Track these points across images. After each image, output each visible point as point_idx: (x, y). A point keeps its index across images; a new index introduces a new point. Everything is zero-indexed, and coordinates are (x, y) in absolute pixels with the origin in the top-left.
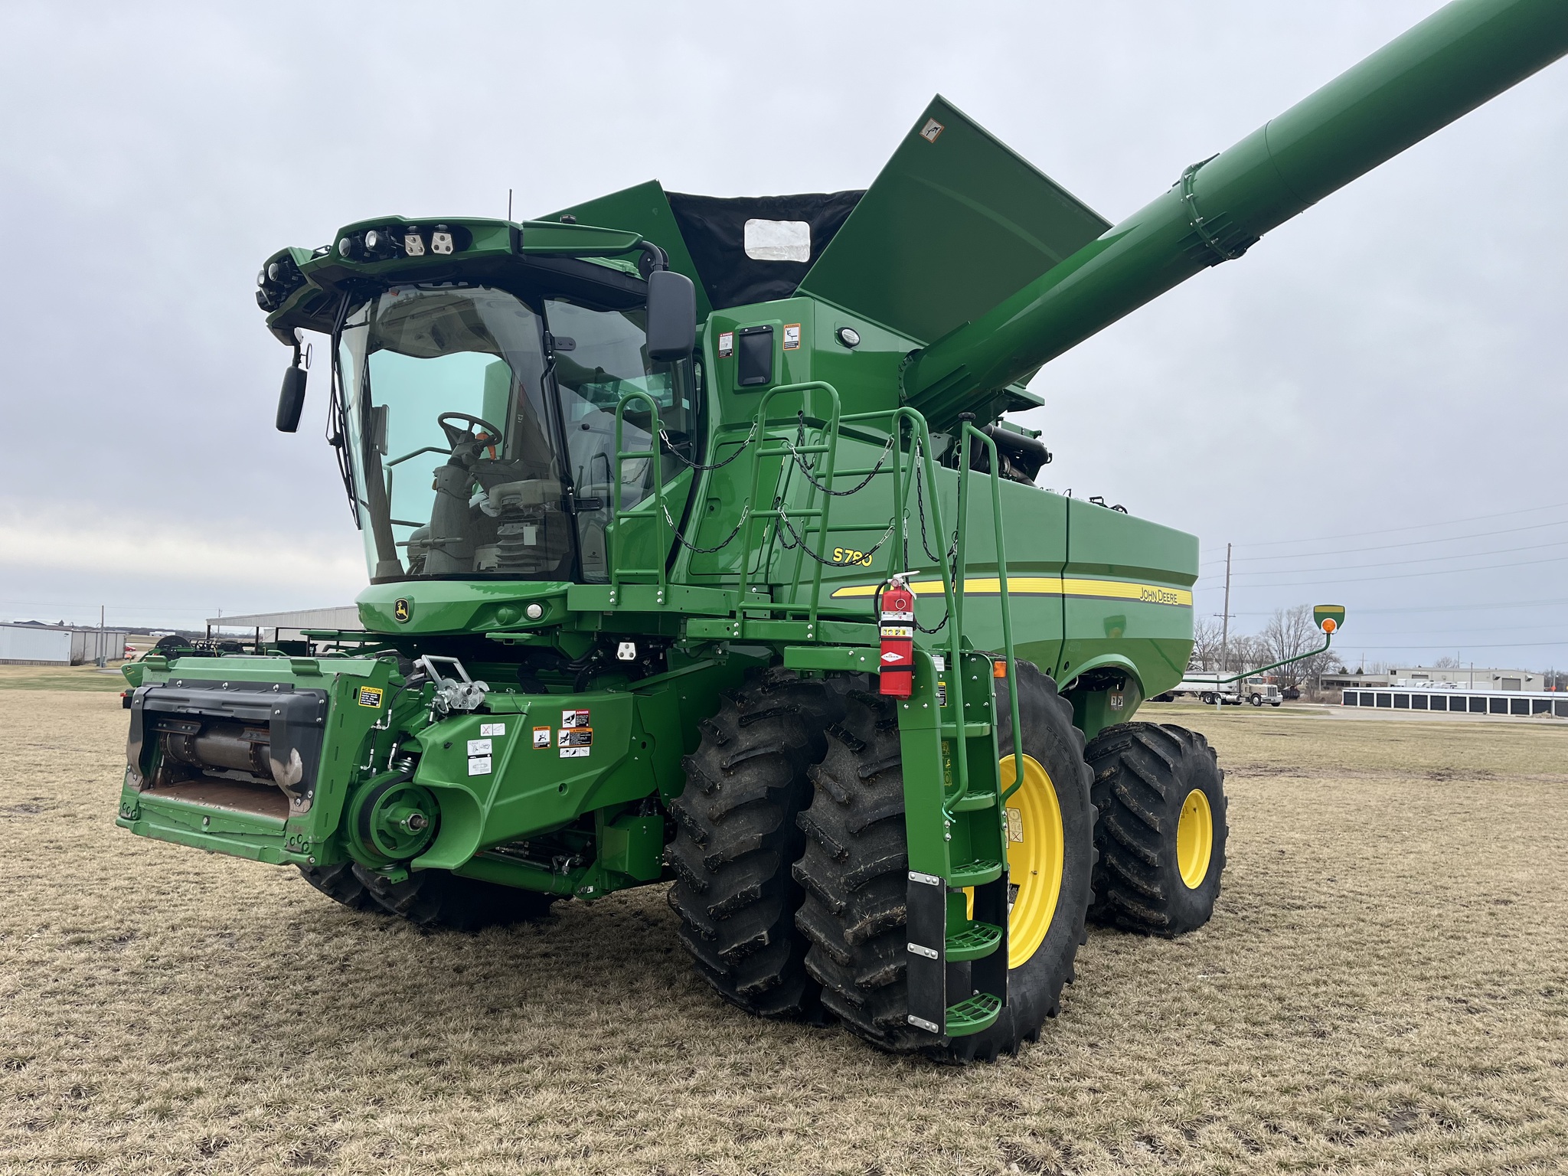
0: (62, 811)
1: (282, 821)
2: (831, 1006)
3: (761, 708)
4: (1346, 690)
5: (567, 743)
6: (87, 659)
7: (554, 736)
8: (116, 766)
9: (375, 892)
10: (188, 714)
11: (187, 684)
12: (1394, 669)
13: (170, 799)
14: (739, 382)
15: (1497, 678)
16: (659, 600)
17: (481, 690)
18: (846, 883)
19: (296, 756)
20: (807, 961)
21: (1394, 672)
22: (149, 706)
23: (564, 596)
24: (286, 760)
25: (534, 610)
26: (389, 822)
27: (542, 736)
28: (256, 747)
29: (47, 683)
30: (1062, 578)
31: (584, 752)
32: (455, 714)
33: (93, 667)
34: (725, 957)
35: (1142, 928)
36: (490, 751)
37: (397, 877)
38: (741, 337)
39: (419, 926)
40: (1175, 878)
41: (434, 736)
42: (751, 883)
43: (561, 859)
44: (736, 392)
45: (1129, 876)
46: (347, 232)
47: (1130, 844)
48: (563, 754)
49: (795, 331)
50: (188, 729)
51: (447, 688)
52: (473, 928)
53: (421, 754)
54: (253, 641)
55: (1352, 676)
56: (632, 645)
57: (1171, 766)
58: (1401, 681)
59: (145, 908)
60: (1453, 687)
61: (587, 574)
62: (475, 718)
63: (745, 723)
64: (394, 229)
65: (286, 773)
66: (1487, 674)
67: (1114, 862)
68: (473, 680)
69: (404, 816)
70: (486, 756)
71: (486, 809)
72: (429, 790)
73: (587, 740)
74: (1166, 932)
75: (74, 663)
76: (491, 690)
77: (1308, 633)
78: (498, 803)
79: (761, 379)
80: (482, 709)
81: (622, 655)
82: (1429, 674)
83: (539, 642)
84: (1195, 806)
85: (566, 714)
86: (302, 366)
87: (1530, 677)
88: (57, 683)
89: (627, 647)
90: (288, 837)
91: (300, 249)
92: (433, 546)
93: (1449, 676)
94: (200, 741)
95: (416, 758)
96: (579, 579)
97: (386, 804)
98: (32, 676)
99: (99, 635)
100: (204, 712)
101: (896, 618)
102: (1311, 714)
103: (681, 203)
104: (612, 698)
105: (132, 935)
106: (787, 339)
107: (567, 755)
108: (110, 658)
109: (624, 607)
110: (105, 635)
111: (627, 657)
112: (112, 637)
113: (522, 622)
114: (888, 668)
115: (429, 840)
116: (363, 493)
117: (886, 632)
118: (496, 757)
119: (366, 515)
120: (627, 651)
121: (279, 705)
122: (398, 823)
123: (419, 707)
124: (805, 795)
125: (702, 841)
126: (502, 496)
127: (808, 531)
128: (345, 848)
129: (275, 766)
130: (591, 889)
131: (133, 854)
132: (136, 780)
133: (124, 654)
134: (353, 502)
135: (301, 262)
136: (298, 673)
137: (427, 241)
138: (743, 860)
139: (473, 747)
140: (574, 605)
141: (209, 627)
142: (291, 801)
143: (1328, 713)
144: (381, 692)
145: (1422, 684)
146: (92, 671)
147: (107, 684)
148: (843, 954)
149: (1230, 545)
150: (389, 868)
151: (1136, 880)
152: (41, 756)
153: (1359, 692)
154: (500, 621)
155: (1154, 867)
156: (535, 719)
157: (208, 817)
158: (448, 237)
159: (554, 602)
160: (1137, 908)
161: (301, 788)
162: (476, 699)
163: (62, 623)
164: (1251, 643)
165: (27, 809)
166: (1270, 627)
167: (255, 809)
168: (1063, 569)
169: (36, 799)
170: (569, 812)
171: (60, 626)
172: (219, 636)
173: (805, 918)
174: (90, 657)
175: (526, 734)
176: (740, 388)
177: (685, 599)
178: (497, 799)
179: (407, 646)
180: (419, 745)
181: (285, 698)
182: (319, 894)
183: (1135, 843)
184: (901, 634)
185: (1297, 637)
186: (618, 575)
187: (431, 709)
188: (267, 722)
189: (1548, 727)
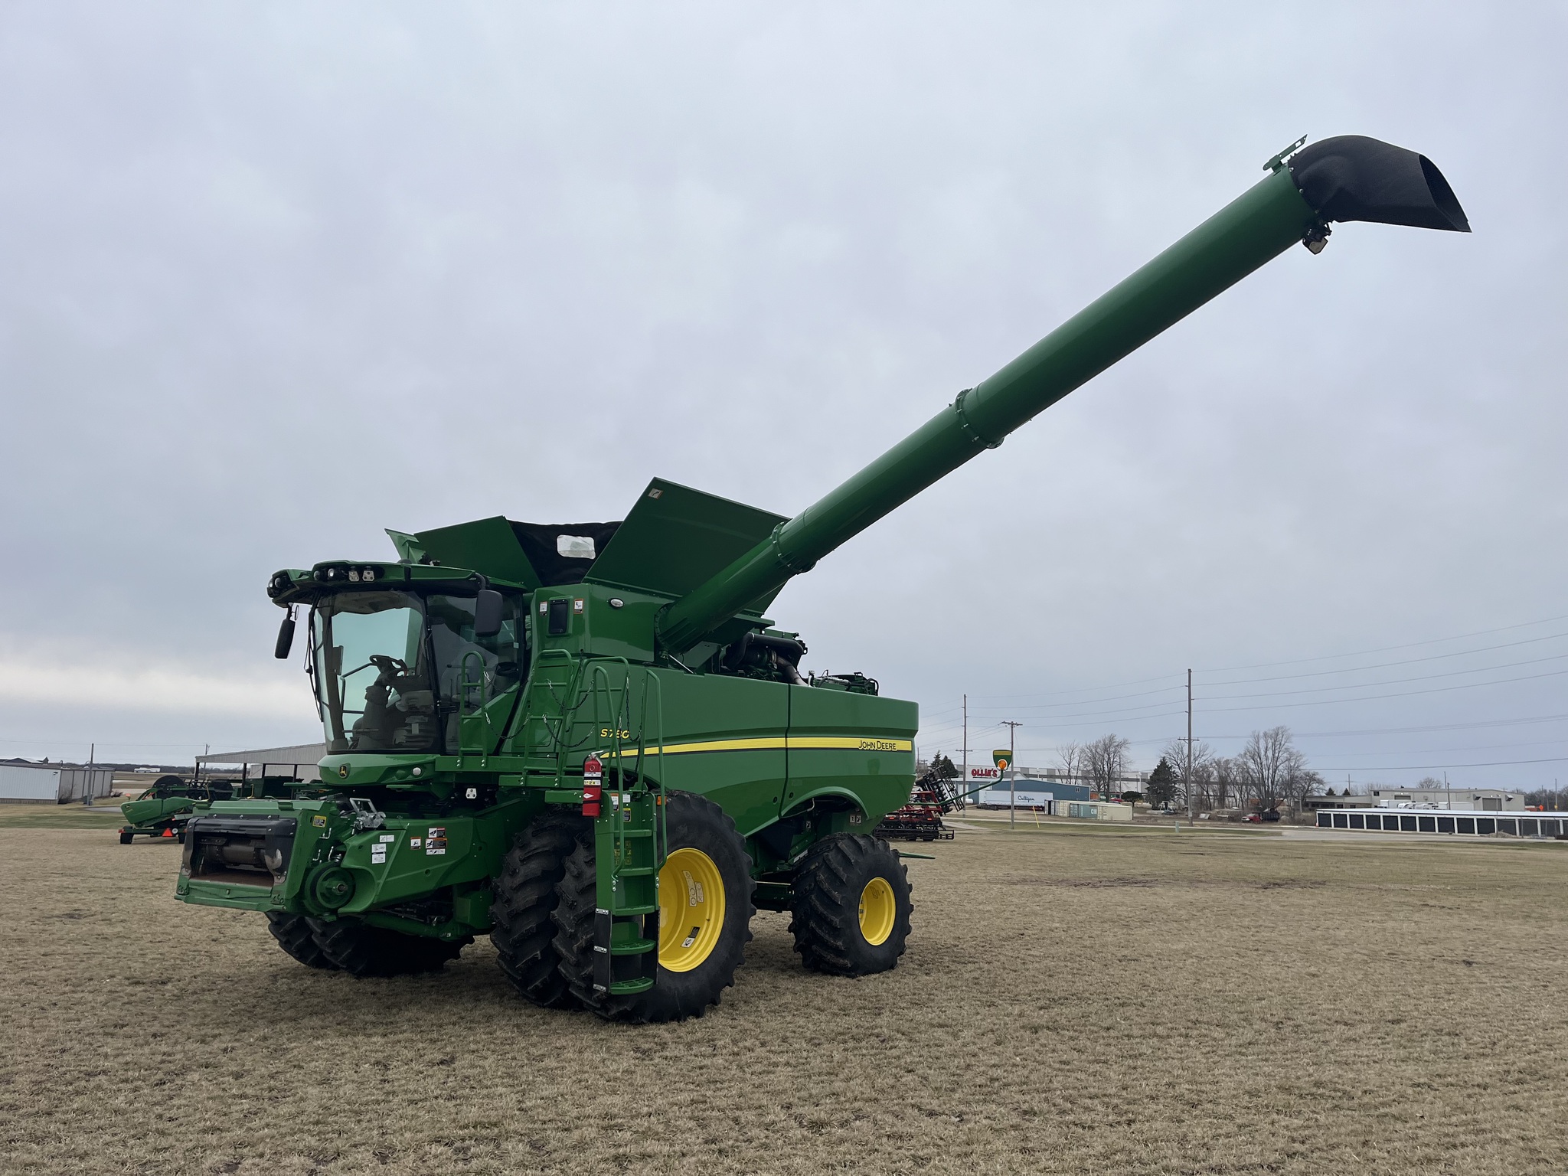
0: (99, 917)
1: (270, 888)
2: (574, 992)
3: (546, 825)
4: (1320, 811)
5: (431, 846)
6: (74, 797)
7: (423, 843)
8: (130, 888)
9: (326, 952)
10: (220, 833)
11: (219, 816)
12: (1376, 789)
13: (208, 881)
14: (549, 630)
15: (1478, 798)
16: (483, 765)
17: (382, 817)
18: (574, 919)
19: (279, 853)
20: (559, 967)
21: (1377, 793)
22: (198, 829)
23: (433, 763)
24: (273, 856)
25: (417, 770)
26: (327, 888)
27: (416, 842)
28: (258, 850)
29: (38, 822)
30: (786, 737)
31: (442, 852)
32: (367, 830)
33: (80, 805)
34: (520, 968)
35: (834, 971)
36: (385, 850)
37: (328, 918)
38: (551, 605)
39: (355, 974)
40: (857, 937)
41: (354, 842)
42: (531, 924)
43: (432, 917)
44: (548, 637)
45: (822, 934)
46: (318, 567)
47: (822, 913)
48: (429, 852)
49: (580, 603)
50: (219, 841)
51: (362, 816)
52: (389, 974)
53: (345, 852)
54: (240, 776)
55: (1339, 797)
56: (474, 790)
57: (853, 861)
58: (1384, 802)
59: (174, 968)
60: (1435, 808)
61: (449, 748)
62: (376, 833)
63: (535, 835)
64: (343, 567)
65: (273, 862)
66: (1467, 795)
67: (814, 925)
68: (378, 811)
69: (335, 885)
70: (382, 853)
71: (381, 881)
72: (349, 870)
73: (443, 845)
74: (852, 972)
75: (61, 802)
76: (386, 818)
77: (1285, 755)
78: (389, 879)
79: (561, 630)
80: (382, 827)
81: (469, 796)
82: (1411, 794)
83: (418, 789)
84: (883, 890)
85: (431, 830)
86: (292, 619)
87: (1510, 796)
88: (47, 821)
89: (472, 791)
90: (273, 896)
91: (293, 570)
92: (363, 733)
93: (1430, 796)
94: (226, 848)
95: (343, 854)
96: (444, 753)
97: (325, 879)
98: (22, 814)
99: (88, 773)
100: (230, 831)
101: (590, 776)
102: (1265, 835)
103: (517, 526)
104: (462, 821)
105: (169, 980)
106: (576, 607)
107: (431, 853)
108: (96, 796)
109: (466, 769)
110: (93, 772)
111: (471, 797)
112: (99, 775)
113: (410, 778)
114: (587, 801)
115: (349, 896)
116: (326, 699)
117: (587, 783)
118: (388, 854)
119: (327, 711)
120: (471, 793)
121: (270, 827)
122: (331, 889)
123: (348, 827)
124: (560, 873)
125: (506, 902)
126: (408, 699)
127: (574, 723)
128: (303, 903)
129: (268, 859)
130: (450, 935)
131: (159, 942)
132: (187, 873)
133: (111, 792)
134: (318, 703)
135: (294, 578)
136: (281, 809)
137: (361, 575)
138: (527, 911)
139: (375, 848)
140: (440, 768)
141: (198, 764)
142: (275, 878)
143: (1279, 834)
144: (325, 818)
145: (1404, 804)
146: (79, 809)
147: (96, 822)
148: (573, 959)
149: (1190, 671)
150: (326, 914)
151: (827, 937)
152: (67, 882)
153: (1332, 814)
154: (397, 777)
155: (836, 928)
156: (412, 833)
157: (229, 890)
158: (372, 573)
159: (429, 766)
160: (830, 957)
161: (281, 870)
162: (378, 822)
163: (47, 759)
164: (1231, 765)
165: (71, 916)
166: (1248, 749)
167: (254, 884)
168: (787, 732)
169: (75, 910)
170: (430, 886)
171: (45, 764)
172: (206, 771)
173: (557, 943)
174: (77, 795)
175: (406, 841)
176: (549, 635)
177: (498, 764)
178: (388, 876)
179: (348, 791)
180: (345, 847)
181: (274, 822)
182: (291, 959)
183: (825, 913)
184: (592, 784)
185: (1275, 759)
186: (462, 751)
187: (353, 828)
188: (264, 836)
189: (1472, 845)
